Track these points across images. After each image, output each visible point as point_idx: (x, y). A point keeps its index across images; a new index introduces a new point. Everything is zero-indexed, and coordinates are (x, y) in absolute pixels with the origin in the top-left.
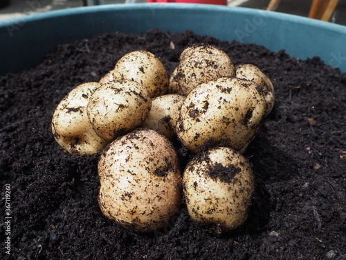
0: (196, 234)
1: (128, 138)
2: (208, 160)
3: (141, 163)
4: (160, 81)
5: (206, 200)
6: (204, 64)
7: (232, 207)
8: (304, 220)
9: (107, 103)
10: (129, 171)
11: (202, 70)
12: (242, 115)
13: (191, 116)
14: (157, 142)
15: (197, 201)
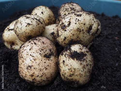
0: (65, 87)
1: (32, 40)
2: (70, 49)
3: (37, 51)
4: (51, 18)
5: (69, 69)
6: (70, 9)
7: (83, 73)
8: (118, 81)
9: (22, 23)
10: (31, 55)
11: (69, 12)
12: (87, 28)
13: (62, 29)
14: (46, 42)
15: (65, 70)
